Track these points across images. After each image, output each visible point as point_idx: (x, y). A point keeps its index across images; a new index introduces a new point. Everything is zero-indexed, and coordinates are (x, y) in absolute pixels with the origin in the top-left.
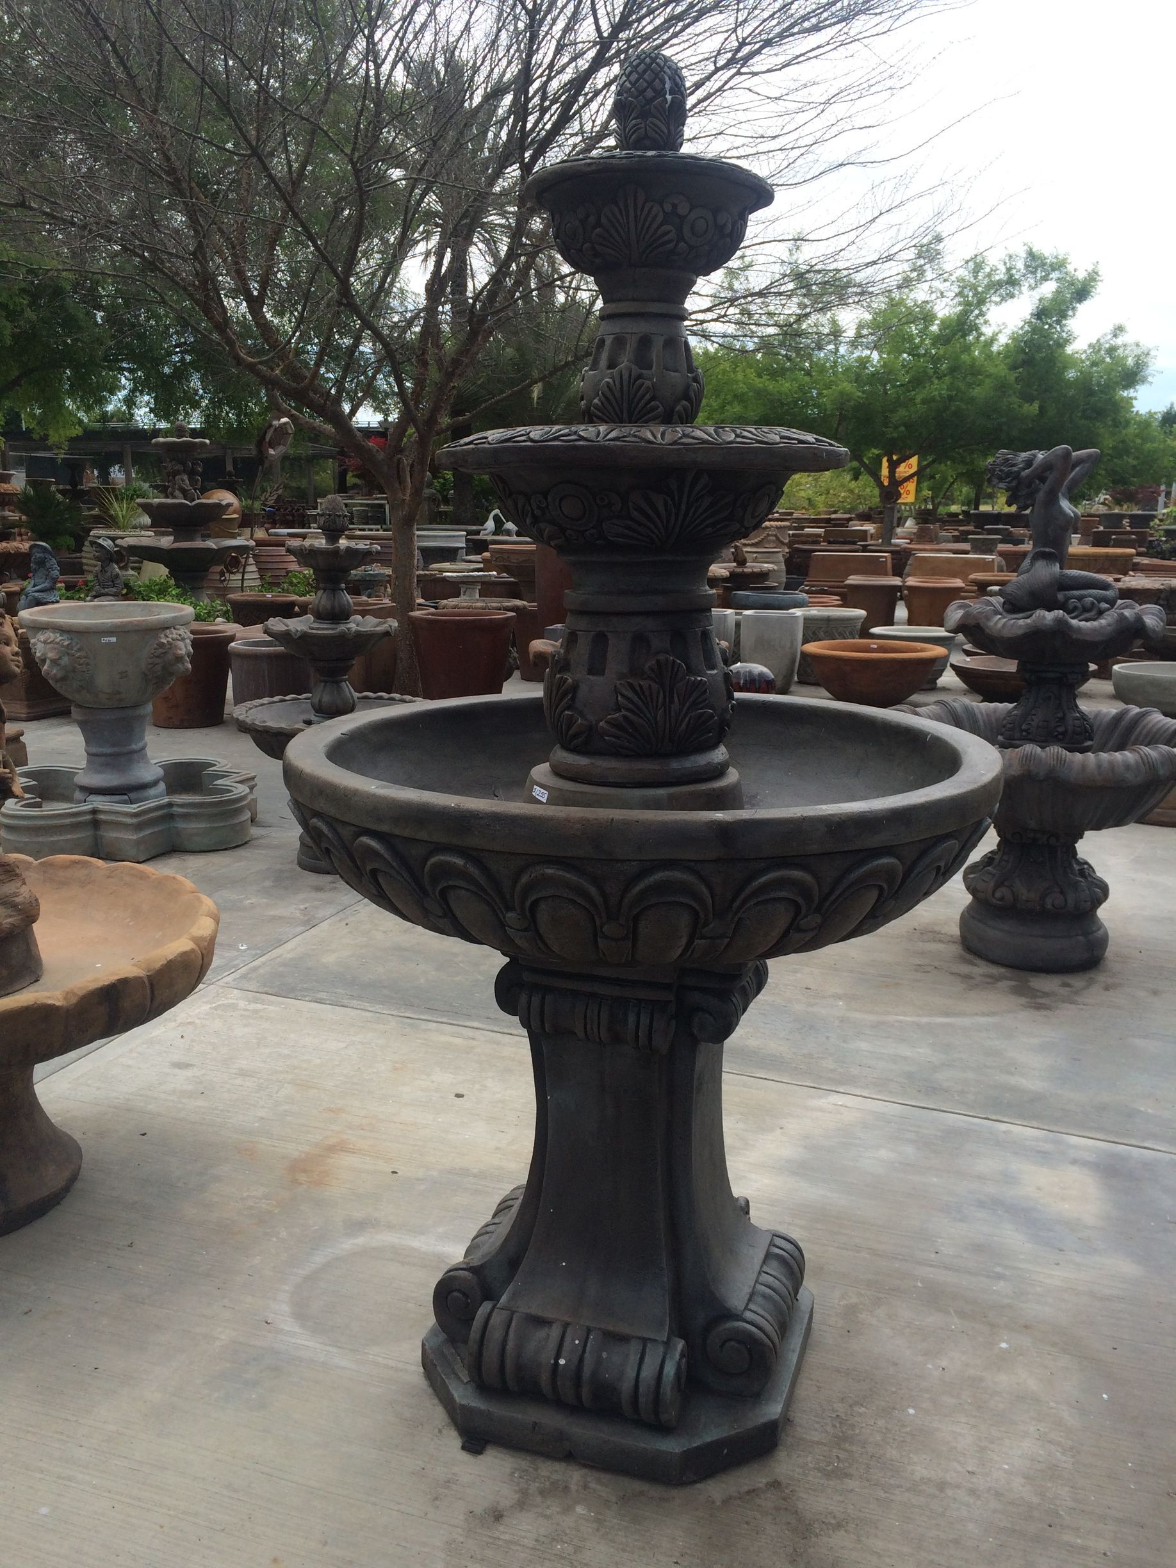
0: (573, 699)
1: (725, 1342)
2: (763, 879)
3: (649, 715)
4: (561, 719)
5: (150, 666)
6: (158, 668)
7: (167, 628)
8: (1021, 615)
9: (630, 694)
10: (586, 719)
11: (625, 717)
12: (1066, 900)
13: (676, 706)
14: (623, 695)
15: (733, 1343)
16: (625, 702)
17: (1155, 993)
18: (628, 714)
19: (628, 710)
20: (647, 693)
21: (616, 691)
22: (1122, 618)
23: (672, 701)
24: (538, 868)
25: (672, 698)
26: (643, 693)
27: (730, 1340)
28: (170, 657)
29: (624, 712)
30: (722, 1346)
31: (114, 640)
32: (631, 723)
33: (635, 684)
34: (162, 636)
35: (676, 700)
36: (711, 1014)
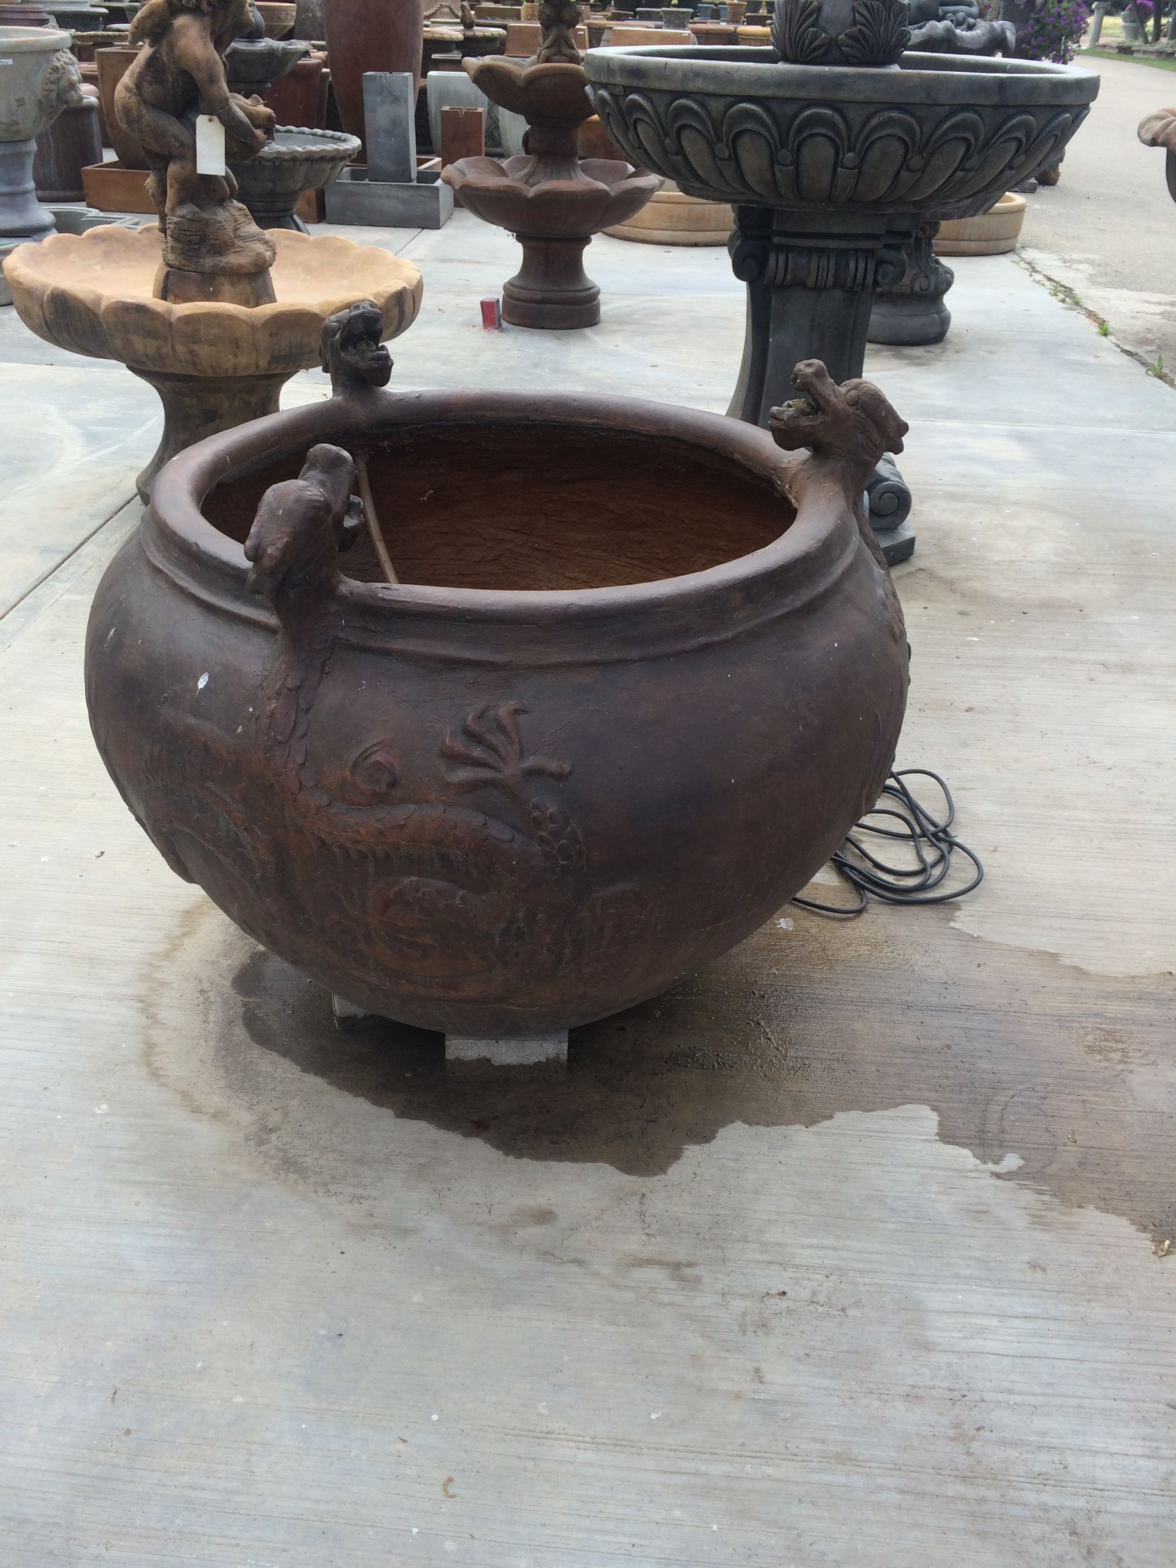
0: (817, 19)
1: (882, 495)
2: (1014, 121)
3: (875, 28)
4: (805, 36)
5: (46, 93)
6: (54, 95)
7: (57, 51)
8: (916, 26)
9: (866, 13)
10: (828, 34)
11: (860, 31)
12: (929, 284)
13: (891, 22)
14: (859, 13)
15: (888, 494)
16: (861, 19)
17: (991, 352)
18: (863, 28)
19: (861, 24)
20: (876, 11)
21: (854, 9)
22: (993, 29)
23: (889, 19)
24: (885, 113)
25: (889, 16)
26: (873, 10)
27: (887, 492)
28: (64, 83)
29: (859, 27)
30: (880, 498)
31: (10, 62)
32: (865, 37)
33: (869, 4)
34: (55, 59)
35: (892, 16)
36: (892, 264)
